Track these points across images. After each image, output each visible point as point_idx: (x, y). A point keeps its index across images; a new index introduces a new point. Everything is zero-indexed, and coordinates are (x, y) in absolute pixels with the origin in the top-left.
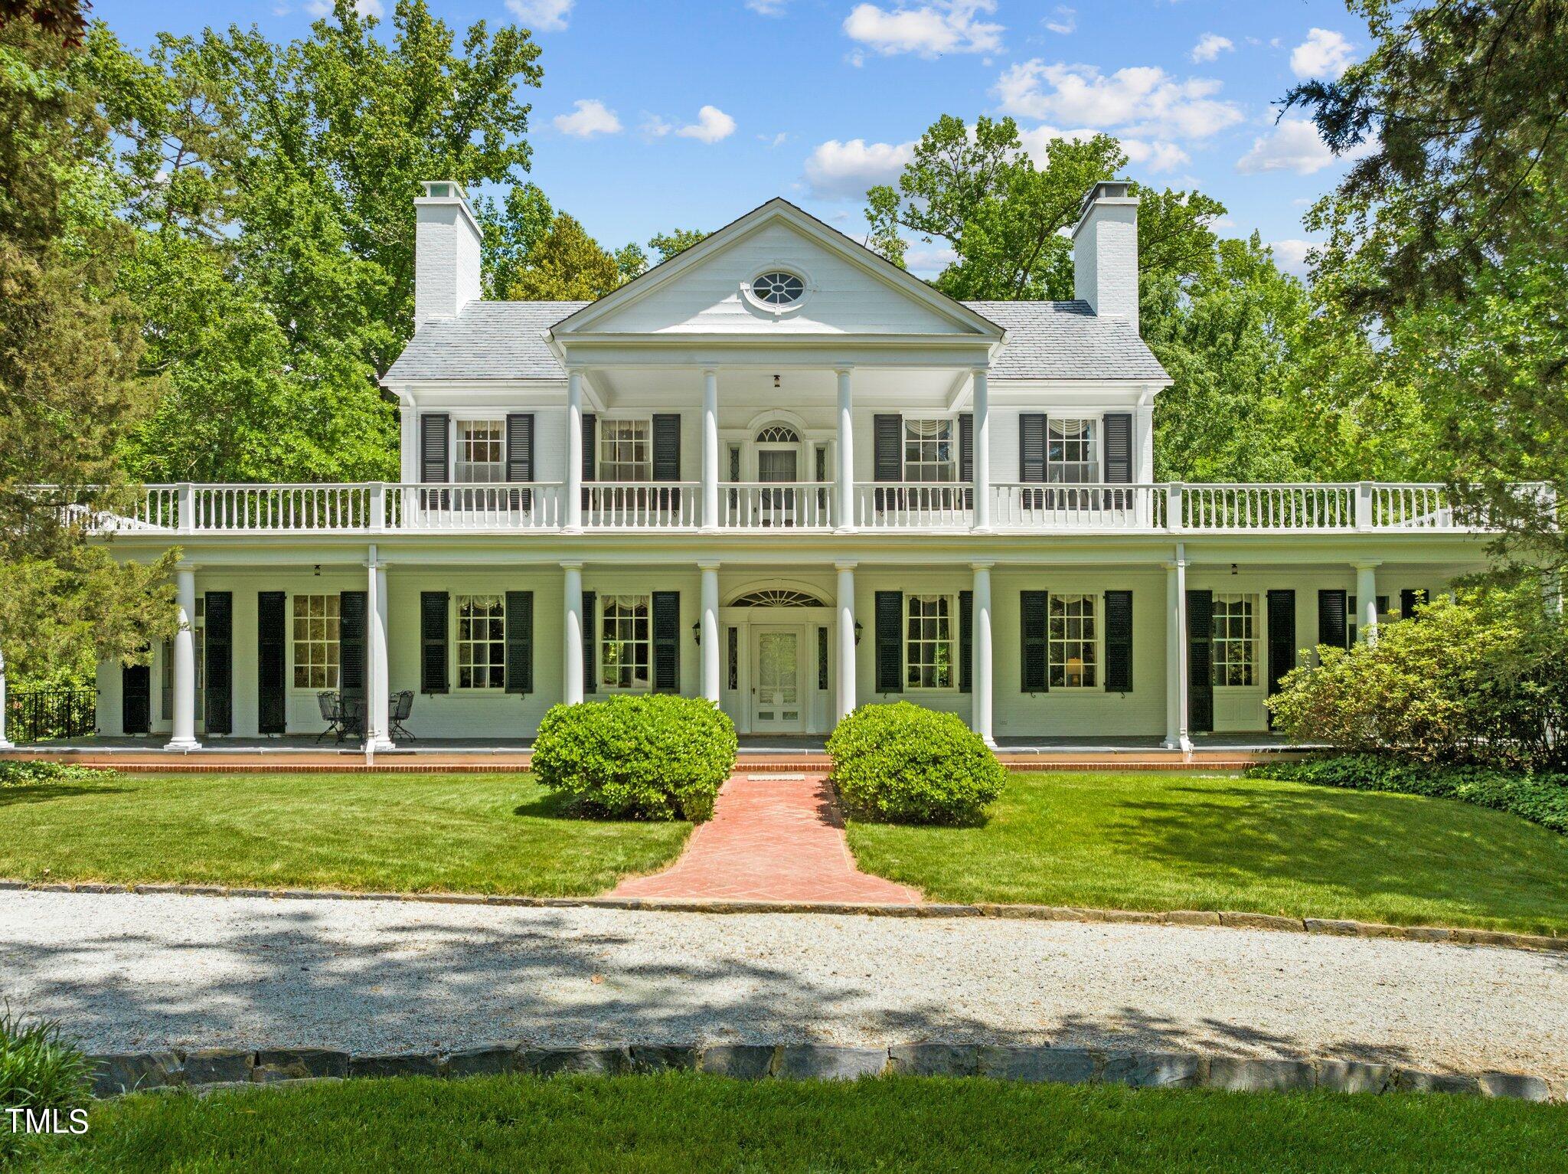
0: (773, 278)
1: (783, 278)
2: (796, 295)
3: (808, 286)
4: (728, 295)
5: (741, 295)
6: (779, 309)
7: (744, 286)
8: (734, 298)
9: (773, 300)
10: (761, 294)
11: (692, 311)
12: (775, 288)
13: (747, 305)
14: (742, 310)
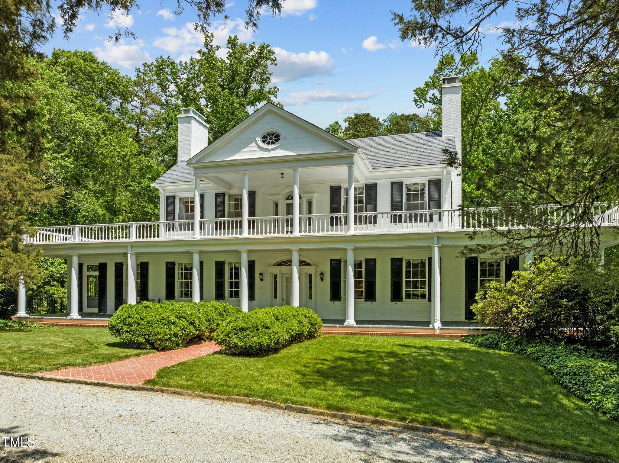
0: (269, 135)
1: (273, 134)
2: (277, 141)
3: (282, 137)
4: (251, 143)
5: (256, 143)
6: (270, 147)
7: (257, 139)
8: (253, 144)
9: (269, 143)
10: (264, 141)
11: (238, 150)
12: (270, 139)
13: (258, 146)
14: (257, 149)
